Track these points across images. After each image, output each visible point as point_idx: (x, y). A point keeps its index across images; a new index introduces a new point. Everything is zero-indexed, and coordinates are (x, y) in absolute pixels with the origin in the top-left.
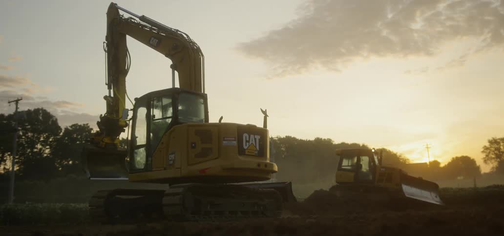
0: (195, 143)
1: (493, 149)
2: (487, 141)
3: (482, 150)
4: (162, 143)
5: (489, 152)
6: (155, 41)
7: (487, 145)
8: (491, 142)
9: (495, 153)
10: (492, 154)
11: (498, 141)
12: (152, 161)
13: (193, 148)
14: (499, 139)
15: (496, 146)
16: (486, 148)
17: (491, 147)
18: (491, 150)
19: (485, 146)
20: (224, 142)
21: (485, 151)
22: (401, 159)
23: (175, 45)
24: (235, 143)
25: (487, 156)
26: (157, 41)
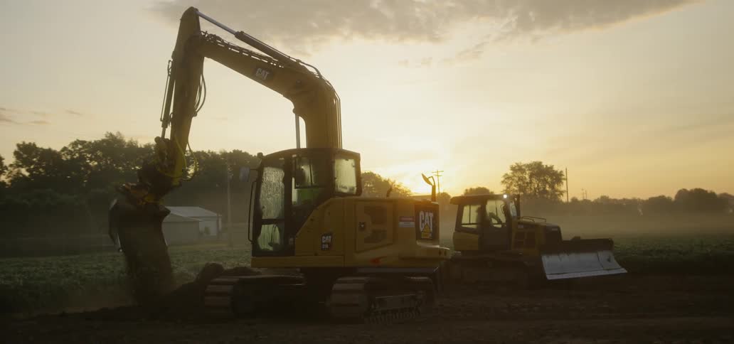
0: (363, 223)
1: (516, 179)
2: (509, 168)
3: (503, 179)
4: (312, 220)
5: (511, 183)
6: (265, 74)
7: (510, 172)
8: (513, 169)
9: (518, 185)
10: (515, 186)
11: (523, 167)
12: (294, 242)
13: (362, 229)
14: (524, 165)
15: (519, 174)
16: (507, 177)
17: (514, 176)
18: (513, 180)
19: (507, 174)
20: (401, 223)
21: (506, 181)
22: (400, 190)
23: (299, 82)
24: (413, 224)
25: (508, 188)
26: (267, 73)
